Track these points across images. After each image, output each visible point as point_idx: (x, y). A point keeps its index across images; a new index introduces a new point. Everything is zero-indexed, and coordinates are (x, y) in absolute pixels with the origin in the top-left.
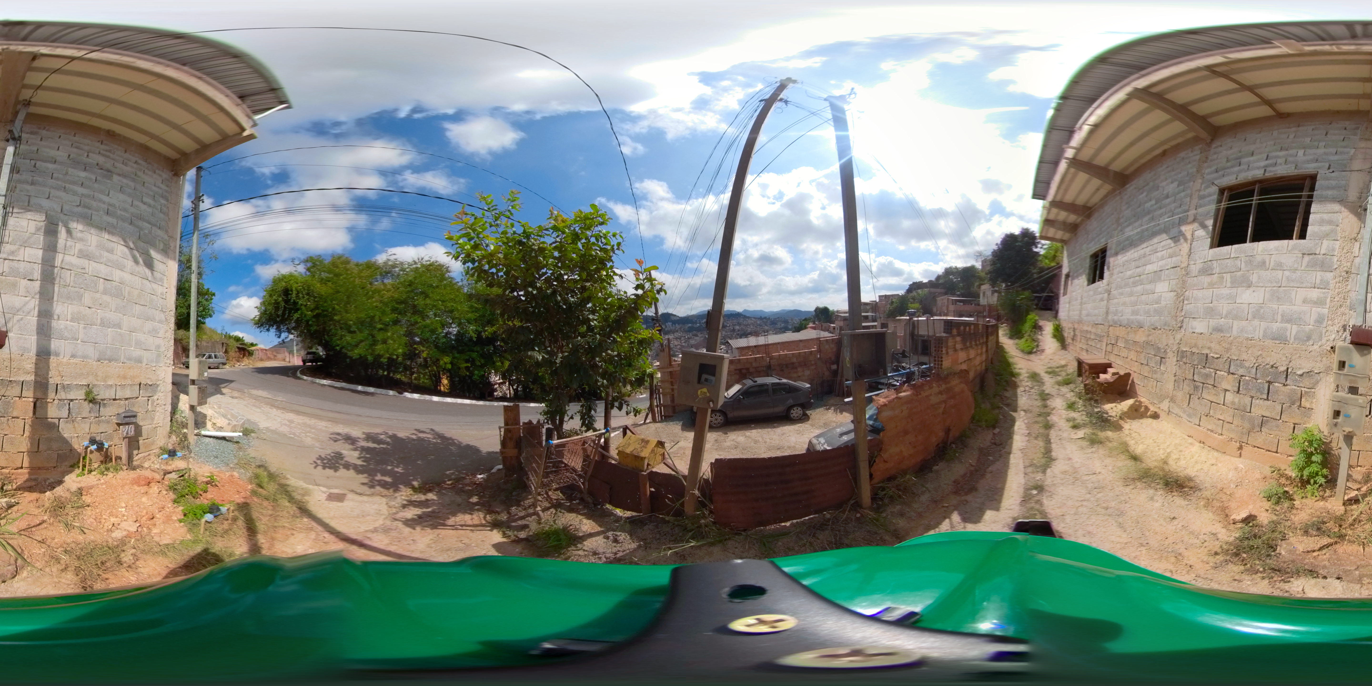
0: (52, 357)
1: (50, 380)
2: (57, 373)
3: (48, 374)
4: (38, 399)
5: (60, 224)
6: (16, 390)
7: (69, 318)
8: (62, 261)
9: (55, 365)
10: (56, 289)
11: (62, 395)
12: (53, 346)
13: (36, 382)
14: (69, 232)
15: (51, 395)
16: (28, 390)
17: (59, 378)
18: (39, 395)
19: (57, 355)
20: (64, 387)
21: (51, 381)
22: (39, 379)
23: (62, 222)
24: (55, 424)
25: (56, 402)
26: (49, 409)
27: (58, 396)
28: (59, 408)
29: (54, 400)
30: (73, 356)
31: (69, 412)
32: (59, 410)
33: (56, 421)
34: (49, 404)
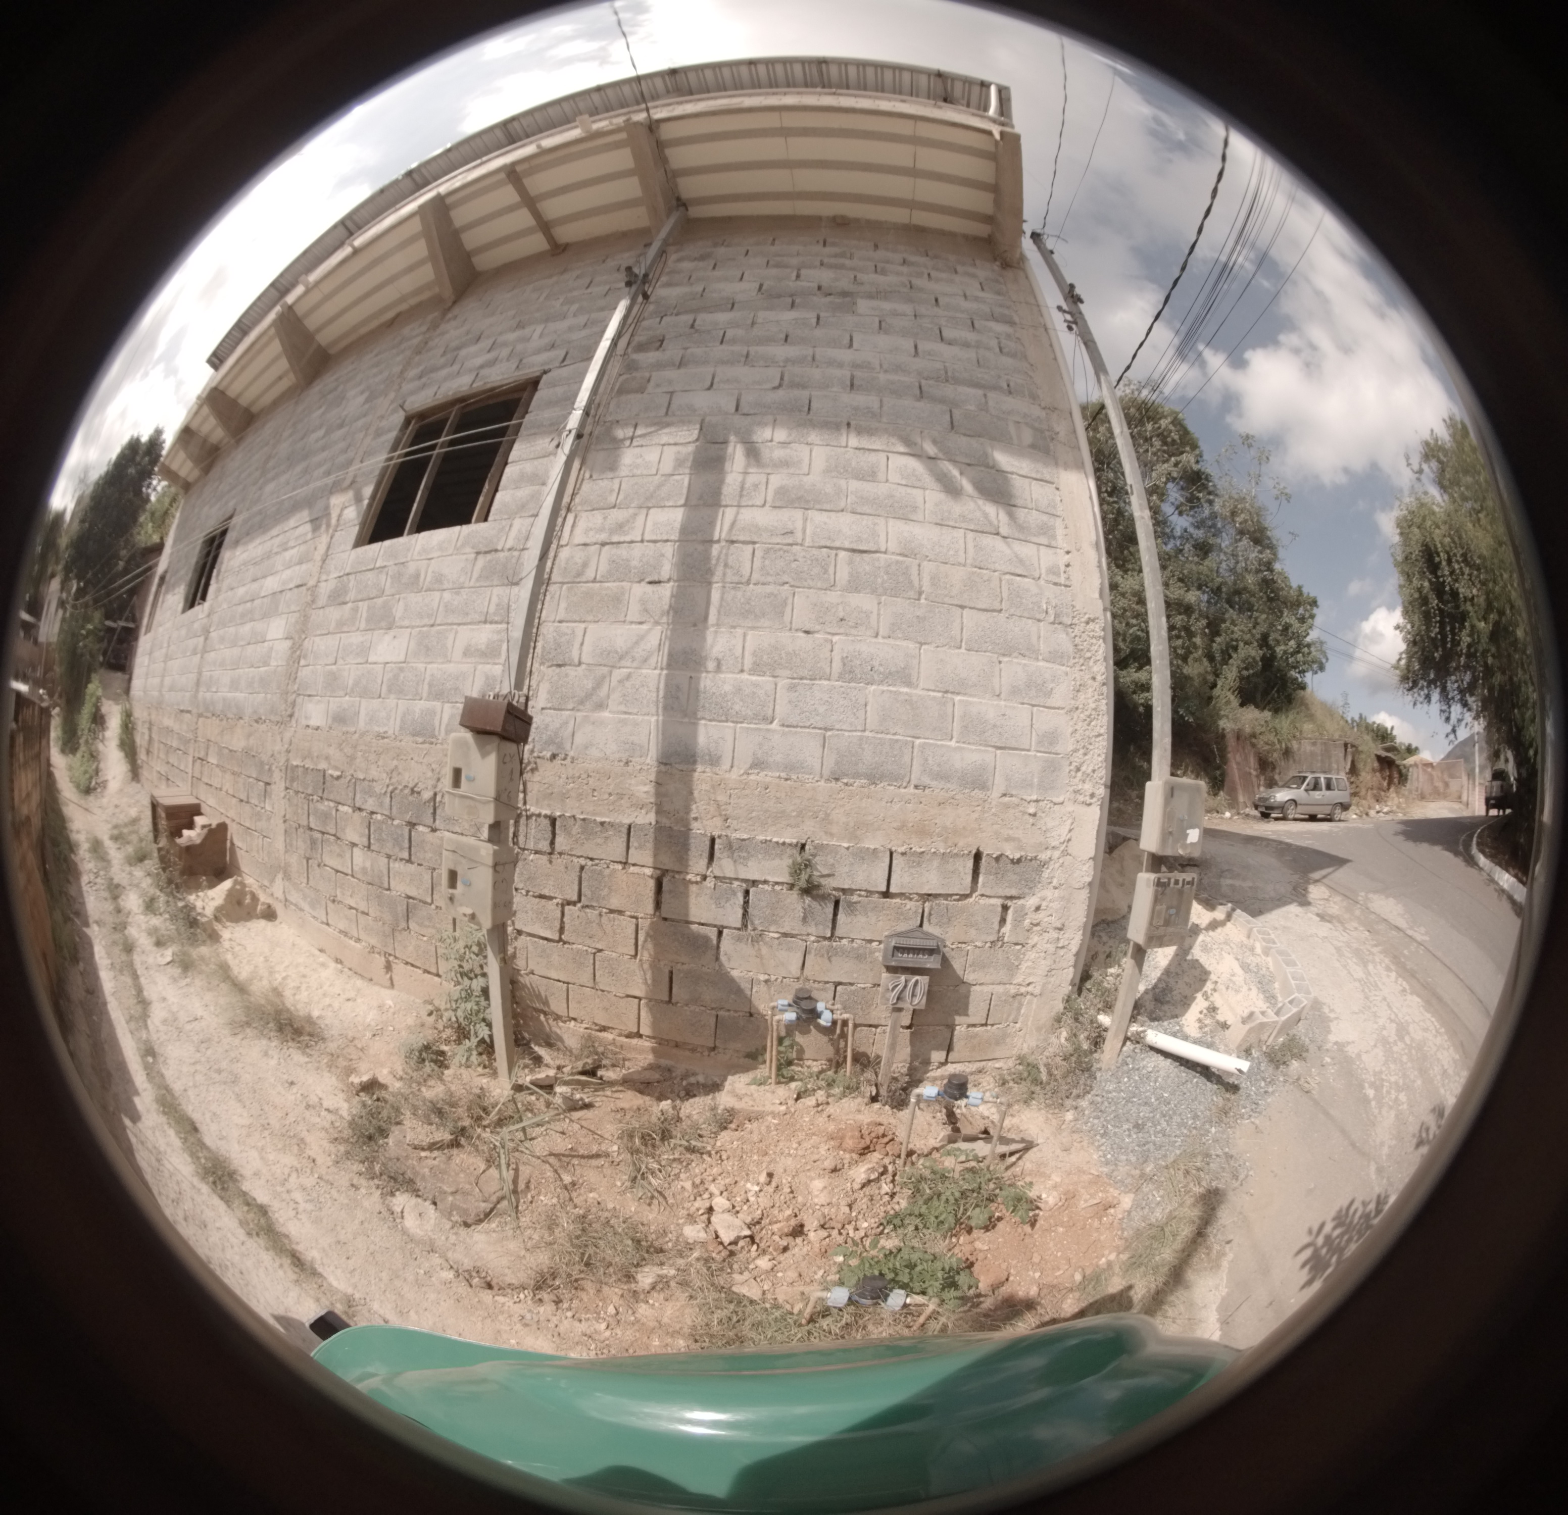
0: (700, 768)
1: (694, 825)
2: (712, 809)
3: (688, 810)
4: (665, 872)
5: (732, 438)
6: (616, 848)
7: (748, 665)
8: (733, 524)
9: (704, 787)
10: (715, 595)
11: (725, 866)
12: (702, 740)
13: (659, 829)
14: (753, 452)
15: (697, 864)
16: (640, 847)
17: (718, 821)
18: (668, 862)
19: (714, 761)
20: (729, 846)
21: (697, 828)
22: (666, 822)
23: (737, 433)
24: (707, 939)
25: (710, 883)
26: (692, 901)
27: (716, 869)
28: (719, 899)
29: (704, 878)
30: (758, 764)
31: (745, 914)
32: (719, 905)
33: (712, 933)
34: (693, 888)
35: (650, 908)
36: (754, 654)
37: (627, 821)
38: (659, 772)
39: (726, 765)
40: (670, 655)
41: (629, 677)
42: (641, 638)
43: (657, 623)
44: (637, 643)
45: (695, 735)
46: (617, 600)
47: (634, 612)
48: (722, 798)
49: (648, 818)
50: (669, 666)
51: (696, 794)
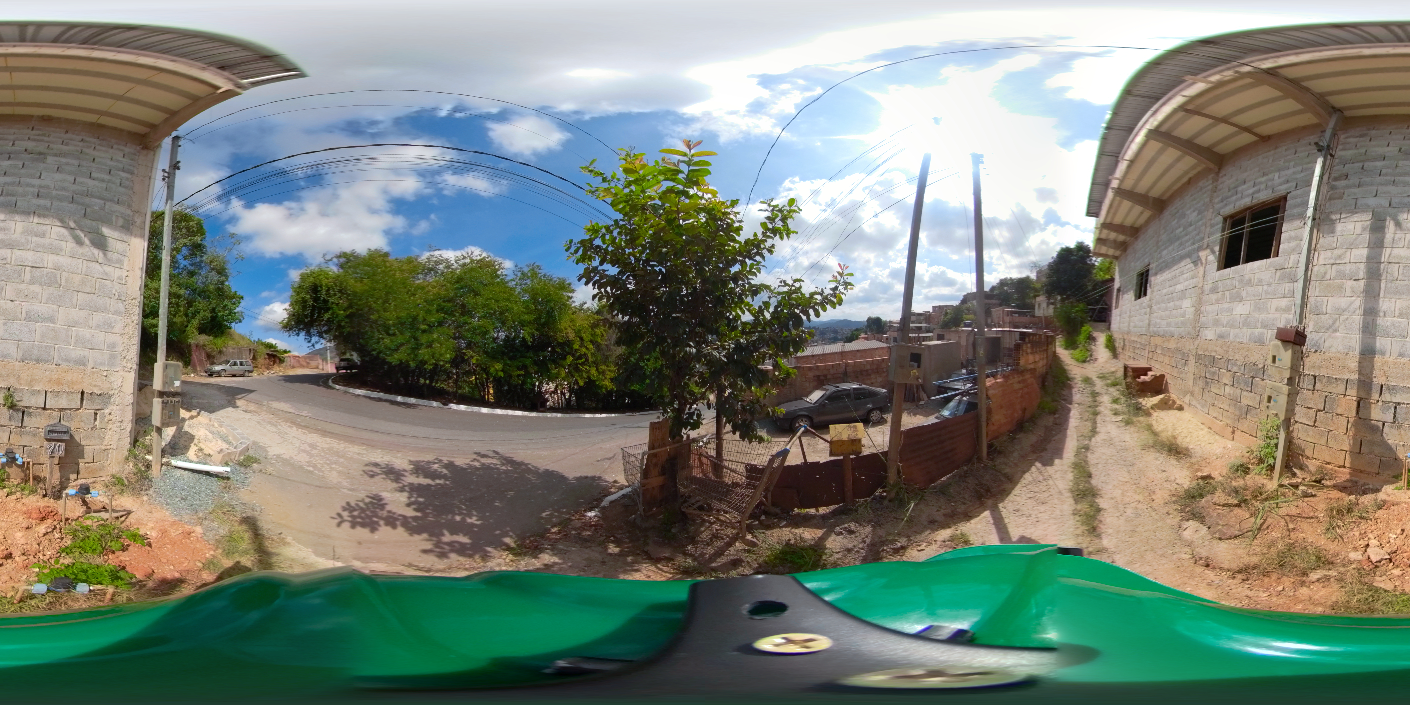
0: (1377, 356)
1: (1374, 380)
2: (1382, 373)
3: (1372, 373)
4: (1361, 399)
5: (1389, 218)
6: (1341, 389)
7: (1397, 314)
8: (1389, 255)
9: (1379, 364)
10: (1383, 285)
11: (1387, 396)
12: (1378, 345)
13: (1360, 381)
14: (1397, 224)
15: (1375, 396)
16: (1351, 388)
17: (1384, 378)
18: (1363, 395)
19: (1383, 353)
20: (1389, 388)
21: (1375, 381)
22: (1362, 378)
23: (1390, 216)
24: (1378, 427)
25: (1380, 403)
26: (1372, 411)
27: (1383, 398)
28: (1384, 410)
29: (1378, 401)
30: (1401, 355)
31: (1395, 416)
32: (1383, 413)
33: (1380, 425)
34: (1373, 406)
35: (1354, 414)
36: (1399, 310)
37: (1346, 378)
38: (1360, 358)
39: (1388, 355)
40: (1364, 310)
41: (1347, 319)
42: (1352, 303)
43: (1358, 297)
44: (1350, 305)
45: (1375, 343)
46: (1341, 287)
47: (1348, 292)
48: (1386, 369)
49: (1355, 376)
50: (1364, 314)
51: (1375, 367)
